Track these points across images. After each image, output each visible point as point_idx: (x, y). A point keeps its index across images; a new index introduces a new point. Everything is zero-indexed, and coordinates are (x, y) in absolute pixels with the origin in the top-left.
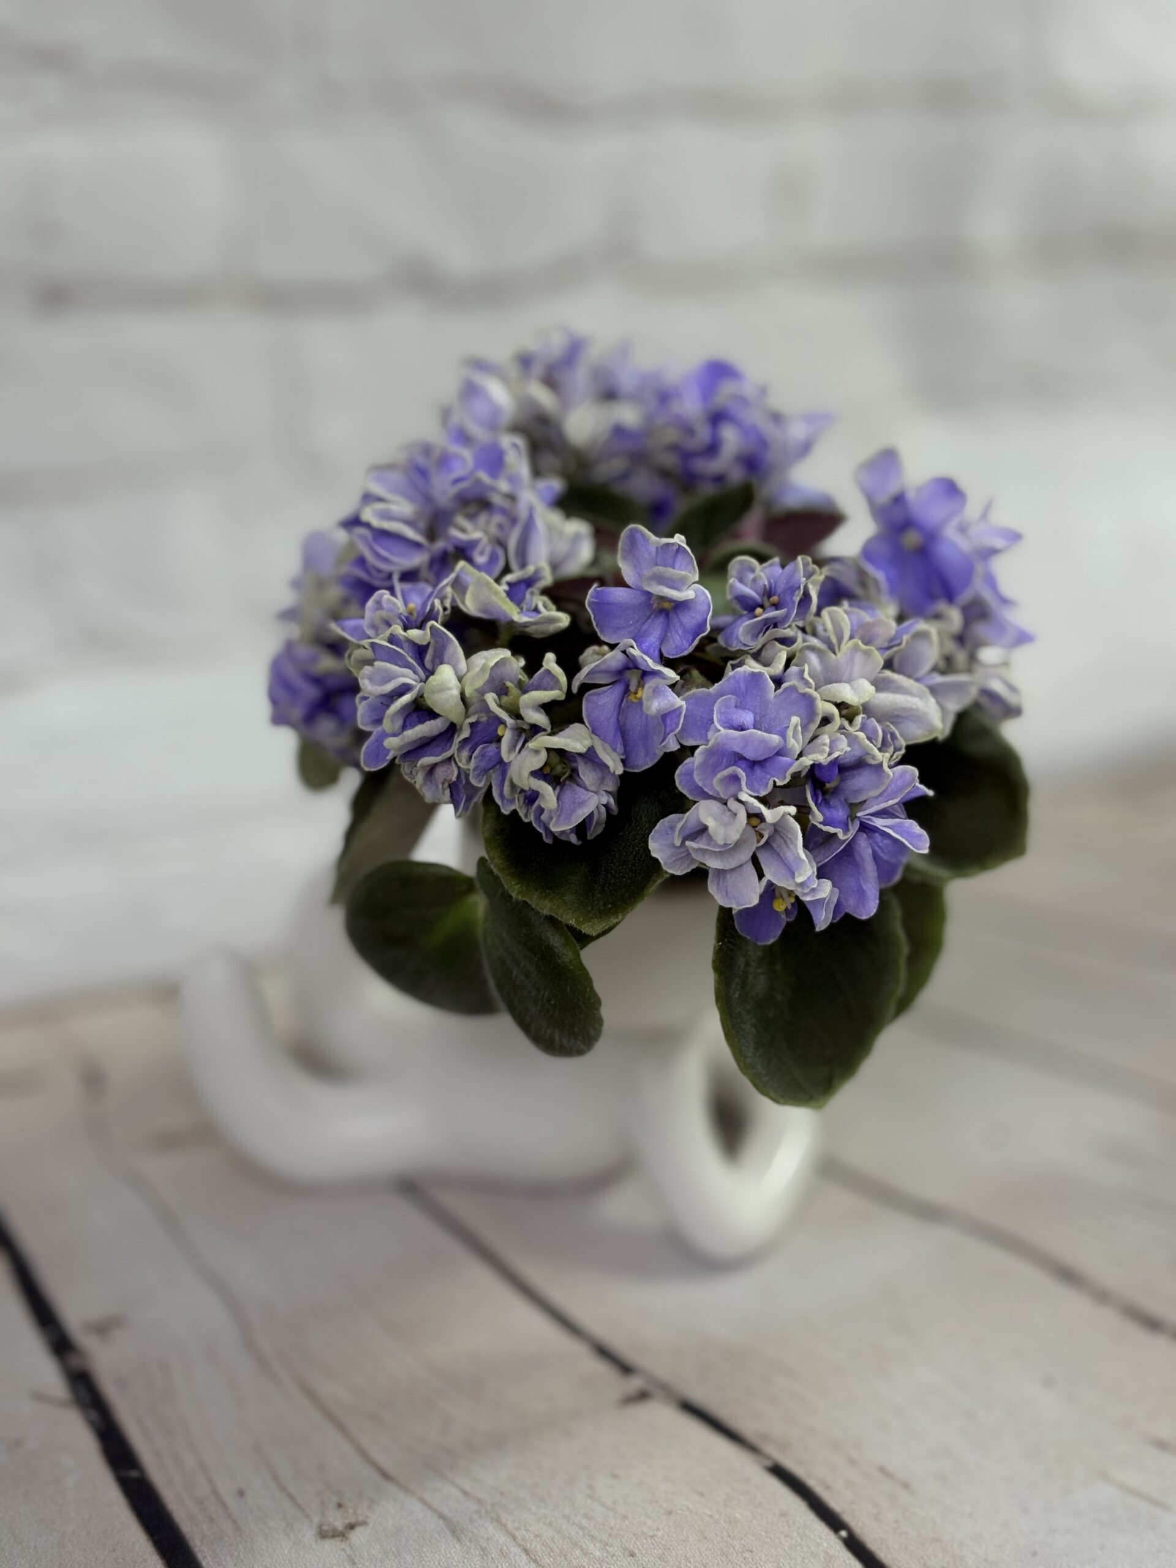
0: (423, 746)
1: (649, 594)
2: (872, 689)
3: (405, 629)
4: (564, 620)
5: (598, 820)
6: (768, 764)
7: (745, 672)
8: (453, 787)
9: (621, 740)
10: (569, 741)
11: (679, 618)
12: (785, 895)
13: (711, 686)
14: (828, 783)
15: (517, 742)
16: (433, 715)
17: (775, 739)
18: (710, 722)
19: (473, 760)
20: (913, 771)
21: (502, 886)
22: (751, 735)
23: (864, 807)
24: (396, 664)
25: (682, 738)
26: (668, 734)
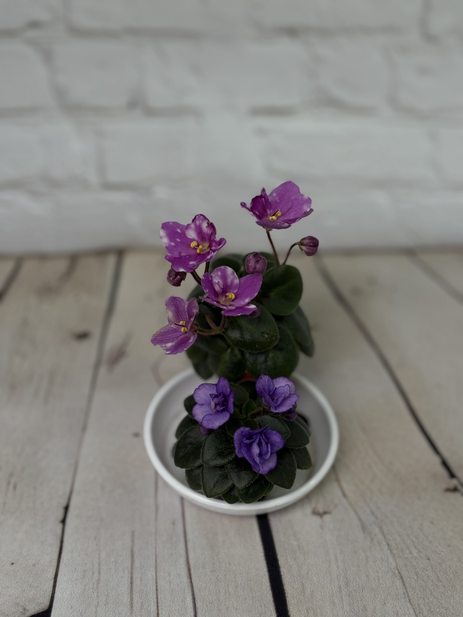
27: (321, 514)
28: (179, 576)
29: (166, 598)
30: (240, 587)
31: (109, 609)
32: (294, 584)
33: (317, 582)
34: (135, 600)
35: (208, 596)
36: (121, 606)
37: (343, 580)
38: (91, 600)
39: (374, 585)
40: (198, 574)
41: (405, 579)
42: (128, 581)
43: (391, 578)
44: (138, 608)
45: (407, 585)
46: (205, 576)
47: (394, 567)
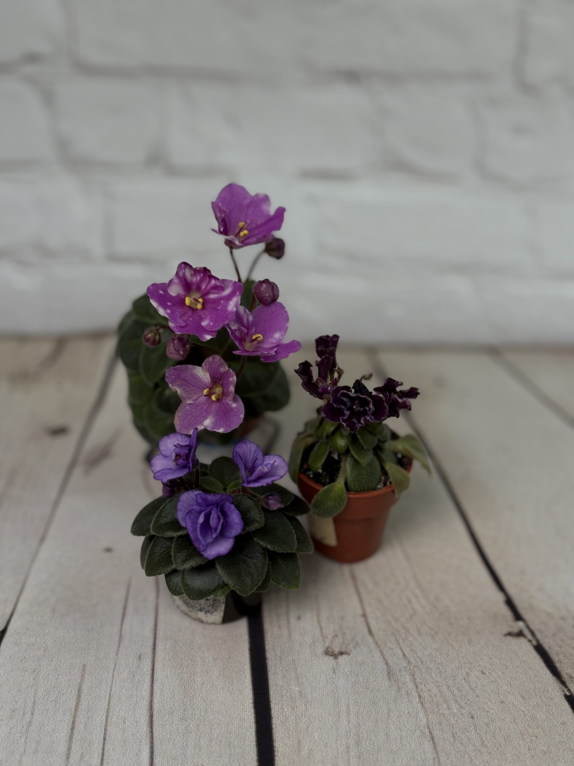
27: (335, 656)
28: (136, 724)
29: (115, 750)
30: (216, 741)
31: (38, 758)
32: (287, 740)
33: (318, 739)
34: (74, 749)
35: (171, 750)
36: (54, 756)
37: (353, 737)
38: (17, 746)
39: (394, 746)
40: (162, 722)
41: (437, 740)
42: (68, 726)
43: (418, 738)
44: (76, 760)
45: (439, 748)
46: (171, 725)
47: (424, 725)
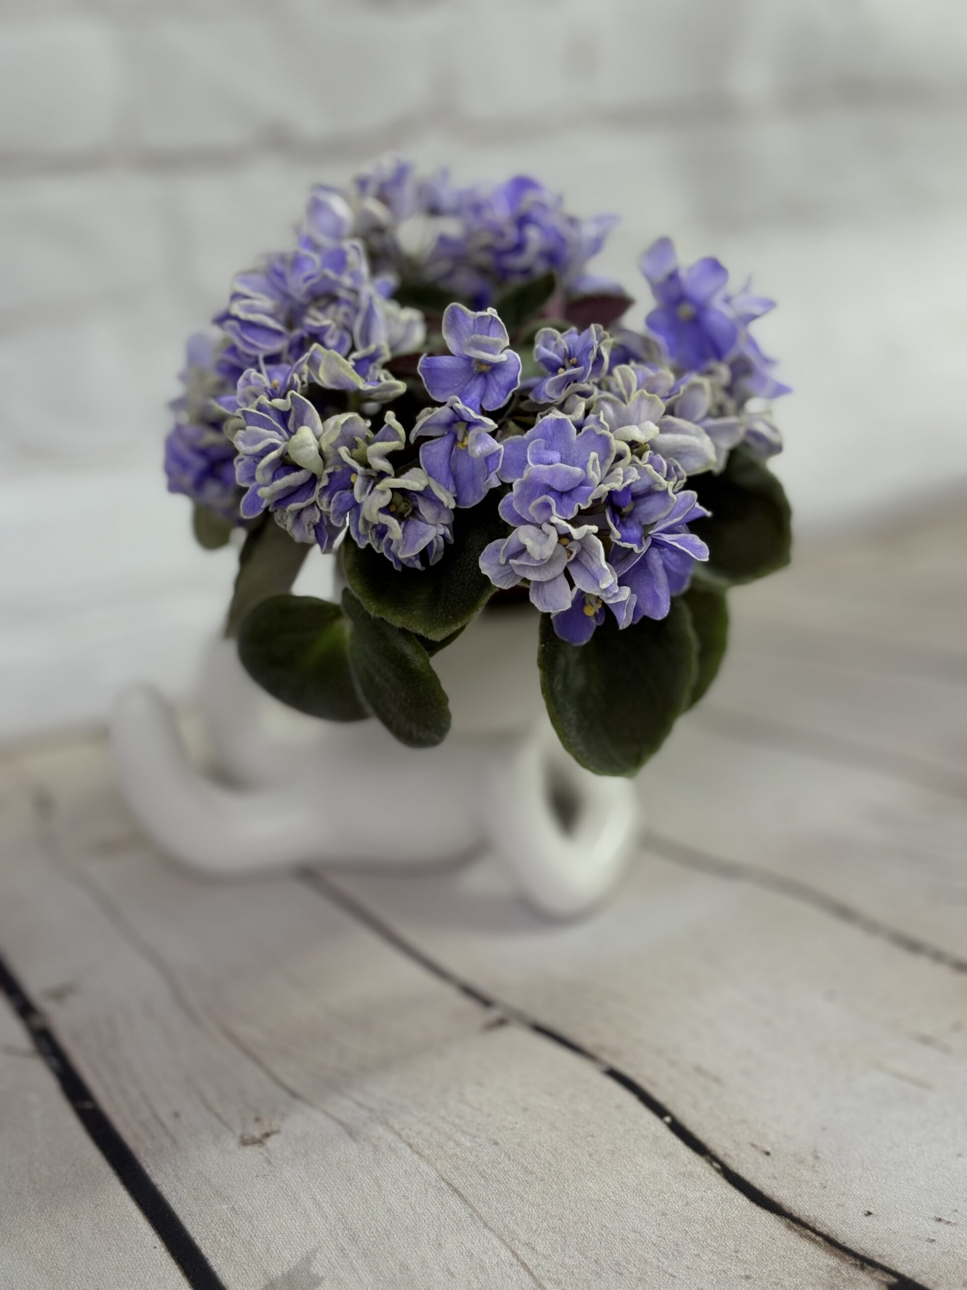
0: (291, 494)
1: (469, 359)
2: (657, 429)
3: (270, 399)
4: (401, 387)
5: (437, 548)
6: (573, 494)
7: (551, 419)
8: (317, 528)
9: (452, 481)
10: (409, 481)
11: (495, 379)
12: (593, 601)
13: (525, 434)
14: (624, 507)
15: (367, 486)
16: (297, 468)
17: (578, 470)
18: (525, 463)
19: (332, 504)
20: (694, 494)
21: (363, 608)
22: (558, 467)
23: (656, 526)
24: (264, 428)
25: (503, 476)
26: (490, 473)
27: (259, 1142)
37: (343, 1234)
41: (462, 1190)
45: (470, 1199)
47: (436, 1179)
